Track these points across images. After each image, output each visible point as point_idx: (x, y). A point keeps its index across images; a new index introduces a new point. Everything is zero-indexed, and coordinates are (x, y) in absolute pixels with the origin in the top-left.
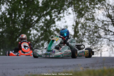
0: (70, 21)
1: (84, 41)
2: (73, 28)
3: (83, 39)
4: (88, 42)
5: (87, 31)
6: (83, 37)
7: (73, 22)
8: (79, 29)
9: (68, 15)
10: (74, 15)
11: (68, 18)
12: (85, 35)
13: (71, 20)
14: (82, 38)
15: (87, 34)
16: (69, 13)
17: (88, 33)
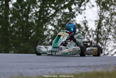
0: (93, 14)
1: (109, 39)
2: (96, 24)
3: (108, 36)
4: (114, 39)
5: (113, 27)
6: (108, 34)
7: (97, 16)
8: (104, 24)
9: (91, 8)
10: (98, 8)
11: (91, 11)
12: (111, 31)
13: (95, 14)
14: (106, 35)
15: (112, 31)
16: (93, 6)
17: (114, 30)
